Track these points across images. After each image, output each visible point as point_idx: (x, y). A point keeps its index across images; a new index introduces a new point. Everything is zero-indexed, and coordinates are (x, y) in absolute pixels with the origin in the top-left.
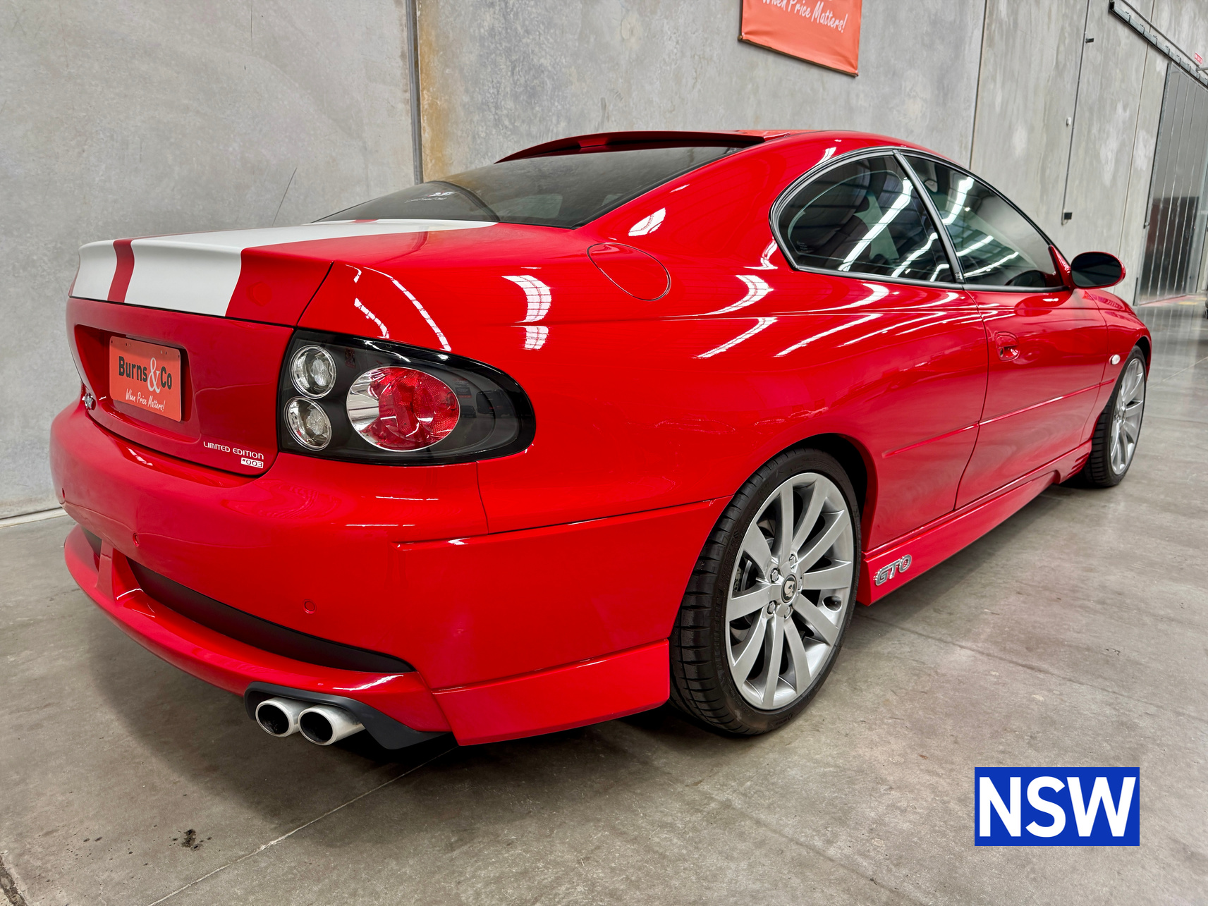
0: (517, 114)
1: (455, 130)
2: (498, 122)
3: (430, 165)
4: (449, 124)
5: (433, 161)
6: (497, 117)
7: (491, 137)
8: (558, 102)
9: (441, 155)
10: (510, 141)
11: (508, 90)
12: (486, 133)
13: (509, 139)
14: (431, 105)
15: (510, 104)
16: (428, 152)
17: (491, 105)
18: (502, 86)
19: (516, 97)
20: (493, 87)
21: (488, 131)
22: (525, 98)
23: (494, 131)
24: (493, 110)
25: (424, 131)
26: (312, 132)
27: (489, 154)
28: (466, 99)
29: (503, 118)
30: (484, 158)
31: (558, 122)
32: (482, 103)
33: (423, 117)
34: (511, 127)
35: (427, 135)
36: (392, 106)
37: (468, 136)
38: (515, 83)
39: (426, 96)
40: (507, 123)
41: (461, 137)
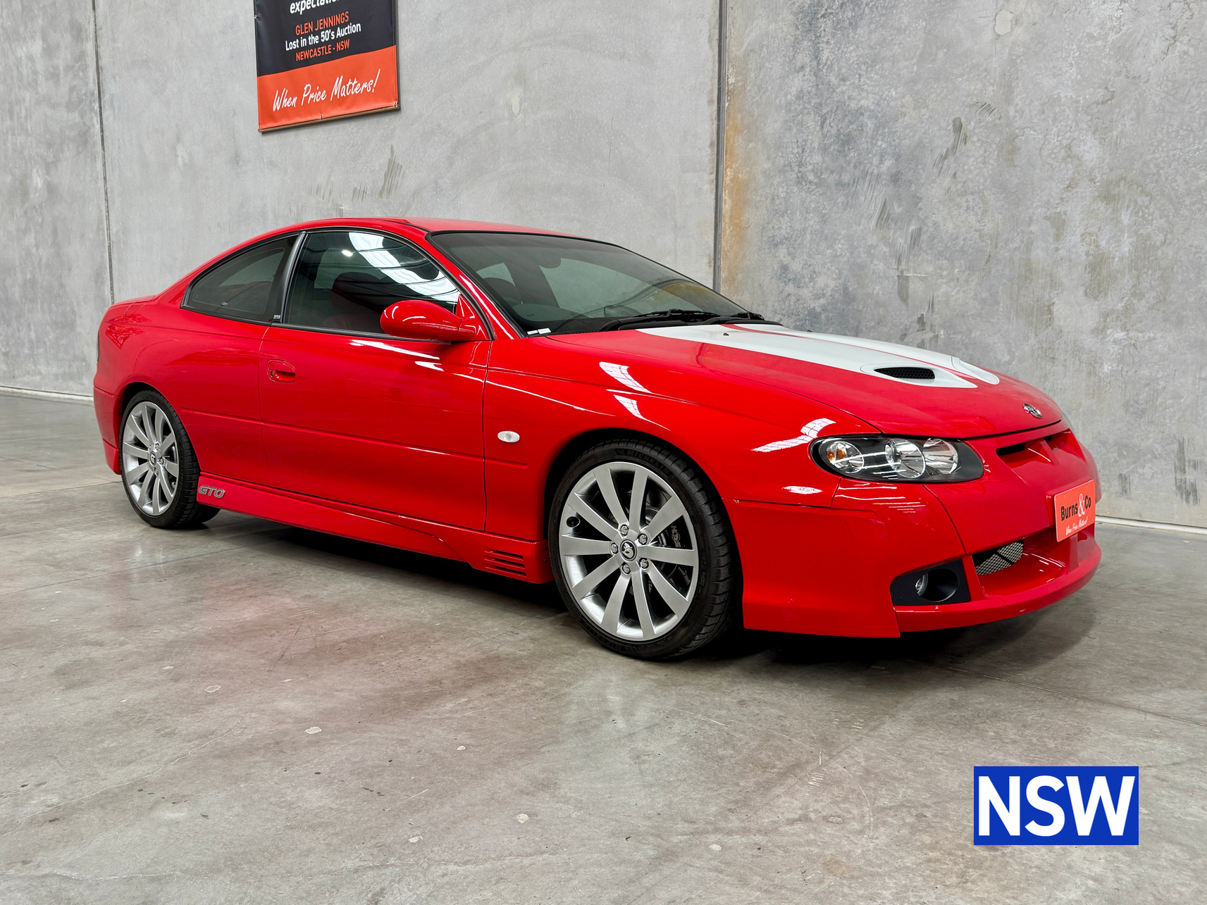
0: (825, 165)
1: (754, 197)
2: (801, 180)
3: (728, 232)
4: (749, 192)
5: (731, 228)
6: (800, 175)
7: (792, 195)
8: (883, 140)
9: (738, 221)
10: (814, 195)
11: (816, 145)
12: (787, 192)
13: (813, 193)
14: (732, 180)
15: (817, 158)
16: (727, 220)
17: (793, 165)
18: (808, 143)
19: (824, 149)
20: (798, 147)
21: (788, 191)
22: (836, 147)
23: (795, 189)
24: (796, 169)
25: (725, 203)
26: (640, 221)
27: (789, 212)
28: (767, 165)
29: (808, 174)
30: (783, 217)
31: (881, 162)
32: (785, 166)
33: (725, 191)
34: (816, 180)
35: (727, 206)
36: (699, 188)
37: (767, 199)
38: (824, 136)
39: (729, 173)
40: (811, 177)
41: (760, 201)
